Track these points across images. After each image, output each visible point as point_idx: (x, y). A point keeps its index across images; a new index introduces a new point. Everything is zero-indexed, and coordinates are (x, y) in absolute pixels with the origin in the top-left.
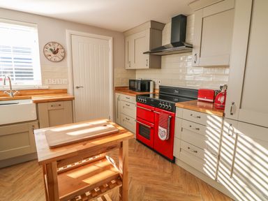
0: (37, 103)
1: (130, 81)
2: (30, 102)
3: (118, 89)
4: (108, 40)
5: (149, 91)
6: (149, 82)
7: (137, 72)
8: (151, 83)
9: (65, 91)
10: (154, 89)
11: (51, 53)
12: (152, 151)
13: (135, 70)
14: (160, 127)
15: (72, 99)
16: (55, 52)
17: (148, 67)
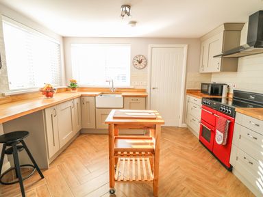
0: (124, 97)
1: (203, 84)
2: (120, 96)
3: (190, 92)
4: (183, 48)
5: (221, 95)
6: (222, 86)
7: (212, 76)
8: (225, 88)
9: (144, 91)
10: (228, 94)
11: (137, 63)
12: (211, 155)
13: (211, 73)
14: (217, 131)
15: (146, 97)
16: (140, 63)
17: (219, 70)
